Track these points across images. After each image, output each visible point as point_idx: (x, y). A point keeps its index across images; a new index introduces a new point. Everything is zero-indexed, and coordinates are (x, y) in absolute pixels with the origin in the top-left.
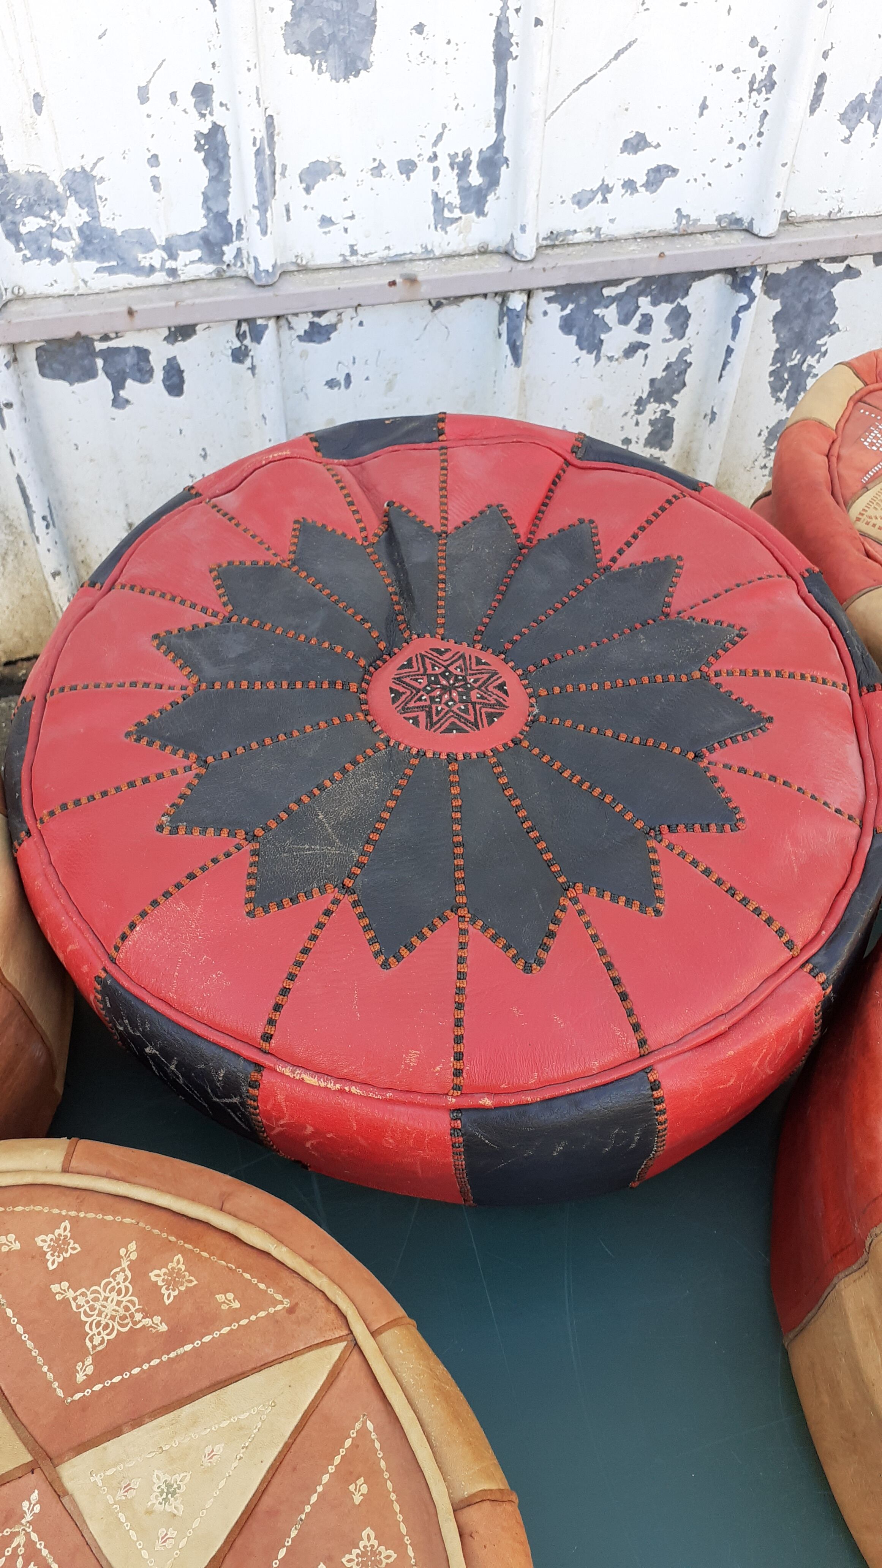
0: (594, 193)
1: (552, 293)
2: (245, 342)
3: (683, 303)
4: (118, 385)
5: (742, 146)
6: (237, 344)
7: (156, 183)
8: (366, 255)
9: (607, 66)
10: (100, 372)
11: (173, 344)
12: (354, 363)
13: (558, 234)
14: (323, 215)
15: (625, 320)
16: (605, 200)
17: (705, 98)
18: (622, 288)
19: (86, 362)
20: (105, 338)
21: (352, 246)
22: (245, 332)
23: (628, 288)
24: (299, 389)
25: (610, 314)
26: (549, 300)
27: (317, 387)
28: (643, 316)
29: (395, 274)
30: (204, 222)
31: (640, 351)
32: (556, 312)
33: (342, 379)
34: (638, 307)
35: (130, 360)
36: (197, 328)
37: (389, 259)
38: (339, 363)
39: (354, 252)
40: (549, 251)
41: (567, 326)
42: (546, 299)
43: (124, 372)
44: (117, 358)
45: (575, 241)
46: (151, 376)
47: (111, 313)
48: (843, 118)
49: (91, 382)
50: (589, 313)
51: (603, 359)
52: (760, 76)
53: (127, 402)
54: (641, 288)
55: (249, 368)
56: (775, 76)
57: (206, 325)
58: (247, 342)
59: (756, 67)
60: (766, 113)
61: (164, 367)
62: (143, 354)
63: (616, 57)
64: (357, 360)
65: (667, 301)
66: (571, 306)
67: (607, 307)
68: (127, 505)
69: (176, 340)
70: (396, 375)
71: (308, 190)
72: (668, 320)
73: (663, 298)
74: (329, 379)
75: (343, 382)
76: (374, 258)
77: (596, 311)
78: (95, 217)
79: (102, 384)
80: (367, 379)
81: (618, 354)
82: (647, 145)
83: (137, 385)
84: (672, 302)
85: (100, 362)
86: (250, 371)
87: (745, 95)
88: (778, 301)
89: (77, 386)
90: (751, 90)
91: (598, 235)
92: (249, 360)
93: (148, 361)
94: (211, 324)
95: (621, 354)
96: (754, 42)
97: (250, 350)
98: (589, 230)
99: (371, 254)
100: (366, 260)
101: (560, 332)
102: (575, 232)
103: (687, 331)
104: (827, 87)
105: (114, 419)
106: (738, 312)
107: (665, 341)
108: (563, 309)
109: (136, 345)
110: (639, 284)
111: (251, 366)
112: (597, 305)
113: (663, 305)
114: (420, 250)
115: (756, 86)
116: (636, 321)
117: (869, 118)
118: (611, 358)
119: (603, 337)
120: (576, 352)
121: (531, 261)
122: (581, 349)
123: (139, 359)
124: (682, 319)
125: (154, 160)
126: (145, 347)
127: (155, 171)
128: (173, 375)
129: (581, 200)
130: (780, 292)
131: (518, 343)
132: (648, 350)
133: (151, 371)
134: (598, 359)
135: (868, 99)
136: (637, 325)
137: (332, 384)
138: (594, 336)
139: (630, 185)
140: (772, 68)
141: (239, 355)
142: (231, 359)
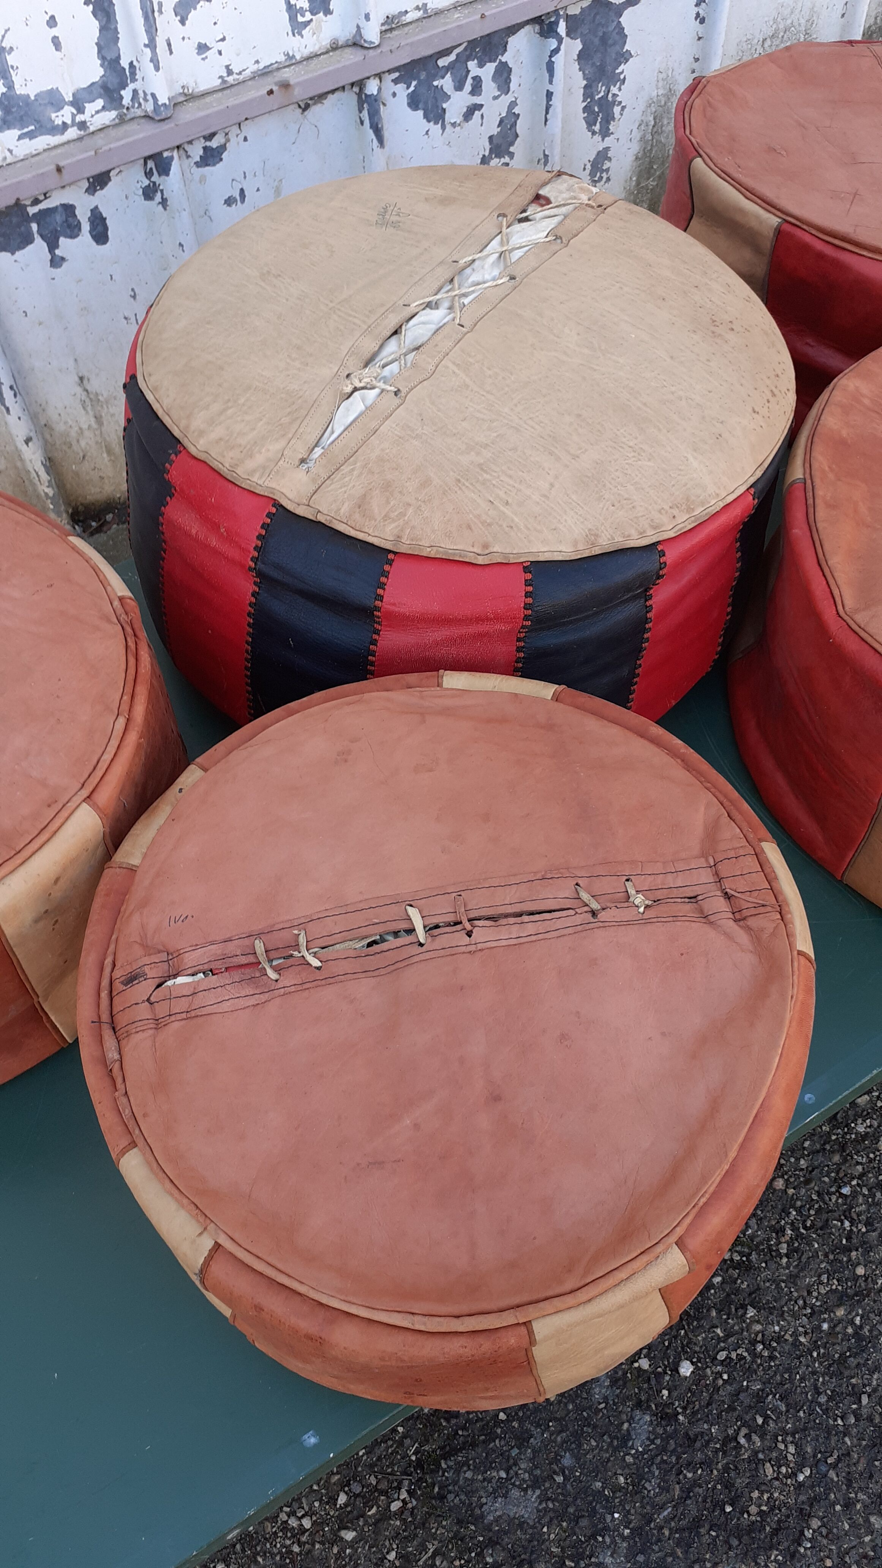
1: (397, 74)
2: (153, 179)
3: (503, 59)
4: (53, 245)
6: (146, 182)
7: (56, 43)
8: (240, 73)
10: (36, 235)
11: (93, 195)
12: (245, 177)
13: (393, 17)
14: (199, 43)
15: (459, 87)
18: (452, 57)
19: (23, 229)
20: (36, 202)
21: (227, 67)
22: (151, 169)
23: (458, 55)
24: (202, 213)
25: (446, 83)
26: (396, 81)
27: (218, 209)
28: (474, 78)
29: (269, 83)
30: (101, 71)
31: (476, 112)
32: (403, 93)
33: (237, 195)
34: (468, 71)
35: (59, 218)
36: (111, 174)
37: (259, 73)
38: (233, 180)
39: (230, 72)
40: (388, 35)
41: (414, 102)
42: (393, 81)
43: (56, 230)
44: (48, 220)
45: (408, 20)
46: (80, 229)
47: (42, 174)
49: (30, 247)
50: (430, 86)
51: (448, 127)
53: (63, 259)
54: (467, 53)
55: (159, 203)
57: (117, 170)
58: (155, 178)
61: (89, 218)
62: (69, 209)
64: (247, 174)
65: (490, 62)
66: (414, 83)
67: (443, 77)
68: (76, 360)
69: (95, 191)
70: (281, 180)
71: (183, 22)
72: (494, 78)
73: (487, 59)
74: (227, 197)
75: (238, 198)
76: (247, 73)
77: (435, 83)
78: (10, 86)
79: (39, 246)
80: (258, 190)
81: (459, 119)
83: (69, 240)
84: (495, 61)
85: (34, 227)
86: (160, 206)
88: (579, 40)
89: (18, 254)
91: (426, 11)
92: (159, 194)
93: (76, 216)
94: (122, 168)
95: (461, 118)
97: (159, 185)
98: (418, 8)
99: (244, 70)
100: (241, 77)
101: (409, 109)
102: (406, 12)
103: (511, 85)
105: (53, 279)
106: (550, 57)
107: (495, 98)
108: (408, 88)
109: (62, 203)
110: (465, 49)
111: (160, 200)
112: (434, 77)
113: (488, 64)
114: (282, 58)
116: (468, 87)
118: (454, 125)
119: (444, 106)
120: (425, 125)
121: (378, 46)
122: (429, 121)
123: (67, 216)
124: (505, 75)
125: (52, 22)
126: (71, 203)
127: (54, 32)
128: (98, 225)
130: (579, 31)
131: (380, 126)
132: (483, 110)
133: (79, 226)
134: (443, 128)
136: (470, 89)
137: (229, 202)
138: (437, 107)
141: (149, 193)
142: (143, 198)
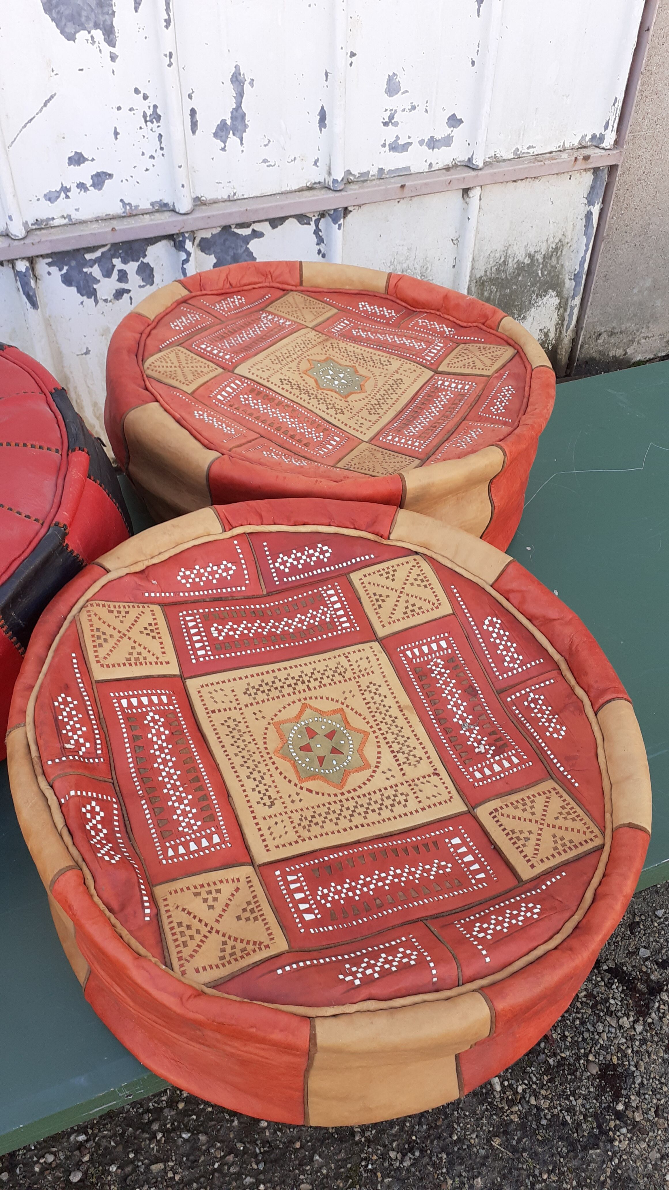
0: (59, 193)
1: (50, 260)
3: (145, 261)
5: (152, 157)
9: (41, 111)
13: (42, 221)
15: (108, 274)
16: (67, 197)
17: (115, 128)
18: (98, 254)
23: (102, 253)
25: (96, 271)
26: (49, 264)
28: (120, 271)
31: (125, 295)
32: (56, 274)
34: (114, 266)
40: (38, 232)
41: (67, 280)
42: (46, 263)
45: (55, 224)
48: (216, 135)
50: (81, 271)
51: (101, 302)
52: (149, 112)
54: (112, 252)
56: (159, 111)
59: (145, 107)
60: (160, 136)
63: (45, 105)
65: (133, 261)
66: (66, 268)
67: (92, 267)
72: (138, 272)
73: (130, 258)
77: (85, 270)
81: (110, 297)
82: (85, 160)
84: (137, 261)
87: (143, 125)
88: (213, 256)
90: (146, 121)
91: (70, 220)
95: (112, 297)
96: (137, 91)
98: (63, 217)
101: (64, 285)
102: (53, 219)
103: (155, 279)
104: (198, 117)
106: (183, 264)
107: (140, 287)
108: (60, 270)
110: (109, 250)
112: (84, 266)
113: (131, 263)
115: (148, 119)
116: (115, 275)
117: (234, 134)
118: (106, 301)
119: (95, 286)
120: (79, 298)
121: (24, 239)
122: (82, 295)
124: (148, 272)
129: (51, 197)
130: (212, 249)
131: (31, 294)
132: (131, 294)
134: (96, 301)
135: (229, 122)
136: (117, 277)
138: (89, 287)
139: (81, 186)
140: (155, 107)
